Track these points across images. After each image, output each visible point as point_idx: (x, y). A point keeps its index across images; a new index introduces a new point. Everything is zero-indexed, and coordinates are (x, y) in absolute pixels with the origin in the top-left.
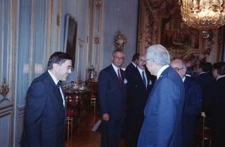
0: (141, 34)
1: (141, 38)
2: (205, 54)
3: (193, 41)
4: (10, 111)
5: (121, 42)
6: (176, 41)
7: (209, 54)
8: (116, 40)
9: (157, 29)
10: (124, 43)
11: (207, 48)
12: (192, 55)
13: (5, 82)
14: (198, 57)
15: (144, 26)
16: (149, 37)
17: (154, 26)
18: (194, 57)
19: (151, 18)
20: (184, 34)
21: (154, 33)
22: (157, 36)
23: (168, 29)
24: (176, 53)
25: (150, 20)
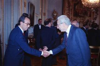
1: (64, 13)
2: (94, 20)
3: (89, 14)
5: (55, 15)
6: (81, 14)
7: (96, 19)
8: (53, 14)
9: (72, 9)
10: (56, 15)
11: (95, 17)
12: (88, 20)
14: (91, 21)
15: (66, 7)
16: (68, 12)
17: (71, 7)
18: (89, 21)
19: (69, 3)
20: (84, 10)
21: (70, 10)
23: (77, 8)
24: (81, 19)
25: (68, 4)
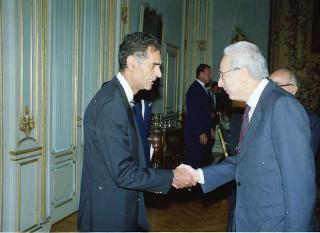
0: (276, 33)
1: (276, 40)
4: (39, 157)
9: (305, 23)
13: (27, 113)
16: (290, 37)
22: (305, 35)
25: (292, 6)
